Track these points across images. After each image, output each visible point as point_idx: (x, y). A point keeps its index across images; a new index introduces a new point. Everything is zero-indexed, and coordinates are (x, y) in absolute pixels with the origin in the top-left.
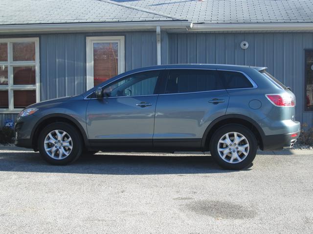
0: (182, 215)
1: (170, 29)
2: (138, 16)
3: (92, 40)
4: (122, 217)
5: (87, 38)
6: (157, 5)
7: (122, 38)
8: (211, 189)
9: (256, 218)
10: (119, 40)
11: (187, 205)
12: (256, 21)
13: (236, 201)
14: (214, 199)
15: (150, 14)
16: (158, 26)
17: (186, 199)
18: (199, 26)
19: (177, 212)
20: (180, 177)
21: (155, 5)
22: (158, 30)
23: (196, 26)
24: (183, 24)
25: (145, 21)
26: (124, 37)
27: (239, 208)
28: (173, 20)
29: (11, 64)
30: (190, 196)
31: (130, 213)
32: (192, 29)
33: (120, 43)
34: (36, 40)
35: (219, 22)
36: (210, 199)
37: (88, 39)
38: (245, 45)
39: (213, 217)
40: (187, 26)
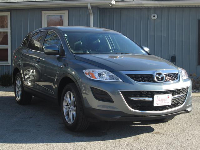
5: (42, 12)
16: (89, 3)
18: (120, 3)
22: (89, 6)
23: (117, 3)
24: (106, 1)
26: (67, 11)
32: (115, 5)
33: (65, 16)
34: (8, 14)
38: (154, 16)
40: (109, 3)
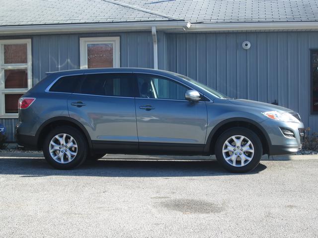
0: (154, 210)
1: (168, 29)
2: (133, 16)
3: (85, 42)
4: (97, 212)
5: (80, 39)
6: (157, 2)
7: (117, 39)
8: (191, 190)
9: (221, 213)
10: (114, 41)
11: (162, 203)
12: (257, 20)
13: (210, 199)
14: (190, 198)
15: (146, 14)
16: (154, 26)
17: (162, 198)
18: (198, 26)
19: (150, 208)
20: (166, 180)
21: (155, 3)
22: (154, 31)
23: (194, 26)
24: (179, 24)
25: (140, 21)
26: (119, 37)
27: (210, 205)
28: (169, 20)
29: (3, 67)
30: (168, 195)
31: (105, 209)
32: (190, 29)
33: (115, 44)
34: (28, 42)
35: (219, 21)
36: (186, 198)
37: (82, 40)
38: (246, 45)
39: (182, 211)
40: (183, 27)
